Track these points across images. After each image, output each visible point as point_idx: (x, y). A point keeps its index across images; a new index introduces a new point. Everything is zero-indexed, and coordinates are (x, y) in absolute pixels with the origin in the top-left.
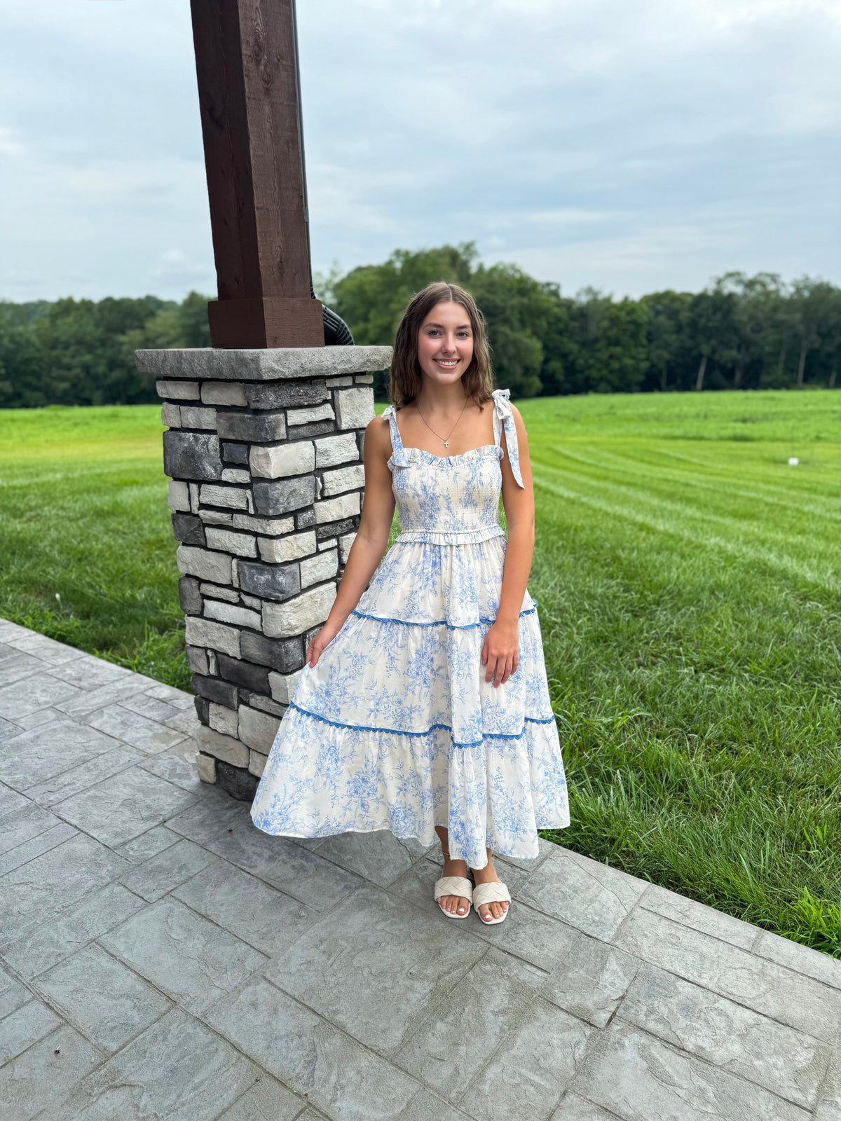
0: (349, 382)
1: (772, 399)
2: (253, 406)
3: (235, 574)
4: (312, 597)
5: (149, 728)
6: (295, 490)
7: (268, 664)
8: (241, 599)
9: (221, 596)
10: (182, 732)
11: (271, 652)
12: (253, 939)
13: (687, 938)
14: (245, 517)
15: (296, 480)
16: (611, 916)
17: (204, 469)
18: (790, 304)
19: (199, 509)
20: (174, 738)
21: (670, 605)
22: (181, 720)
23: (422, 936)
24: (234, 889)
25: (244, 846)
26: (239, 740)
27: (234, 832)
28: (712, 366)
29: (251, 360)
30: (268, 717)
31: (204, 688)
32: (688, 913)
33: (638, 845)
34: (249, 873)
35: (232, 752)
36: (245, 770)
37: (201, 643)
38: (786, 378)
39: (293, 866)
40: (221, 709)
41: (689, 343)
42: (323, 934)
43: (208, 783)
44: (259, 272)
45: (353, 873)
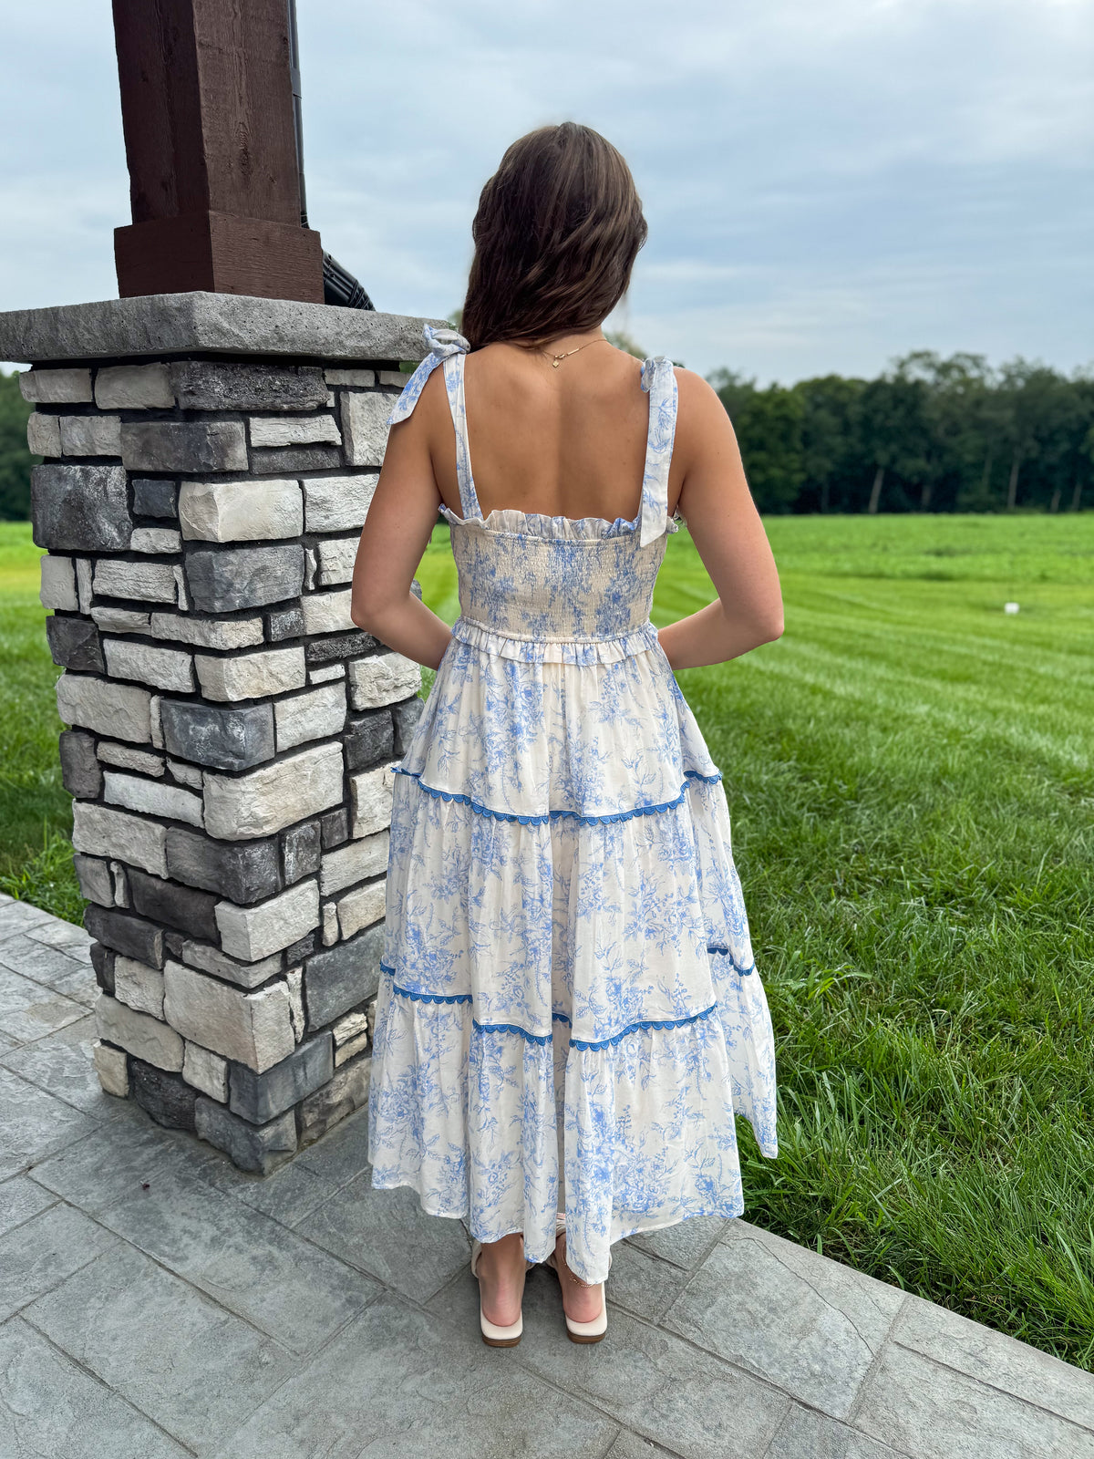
0: (366, 378)
1: (975, 525)
2: (185, 403)
3: (156, 724)
4: (296, 767)
5: (27, 994)
6: (264, 569)
7: (215, 888)
8: (167, 771)
9: (132, 765)
10: (82, 1003)
11: (220, 867)
12: (167, 1413)
13: (992, 1411)
14: (172, 617)
15: (267, 549)
16: (842, 1363)
17: (100, 530)
18: (999, 397)
19: (92, 605)
20: (67, 1012)
21: (874, 802)
22: (81, 982)
23: (490, 1407)
24: (140, 1305)
25: (168, 1218)
26: (165, 1022)
27: (152, 1189)
28: (892, 479)
29: (178, 309)
30: (214, 984)
31: (105, 931)
32: (985, 1357)
33: (871, 1212)
34: (172, 1272)
35: (155, 1043)
36: (177, 1076)
37: (99, 851)
38: (993, 498)
39: (254, 1258)
40: (135, 968)
41: (859, 448)
42: (301, 1402)
43: (116, 1096)
44: (204, 164)
45: (363, 1274)
